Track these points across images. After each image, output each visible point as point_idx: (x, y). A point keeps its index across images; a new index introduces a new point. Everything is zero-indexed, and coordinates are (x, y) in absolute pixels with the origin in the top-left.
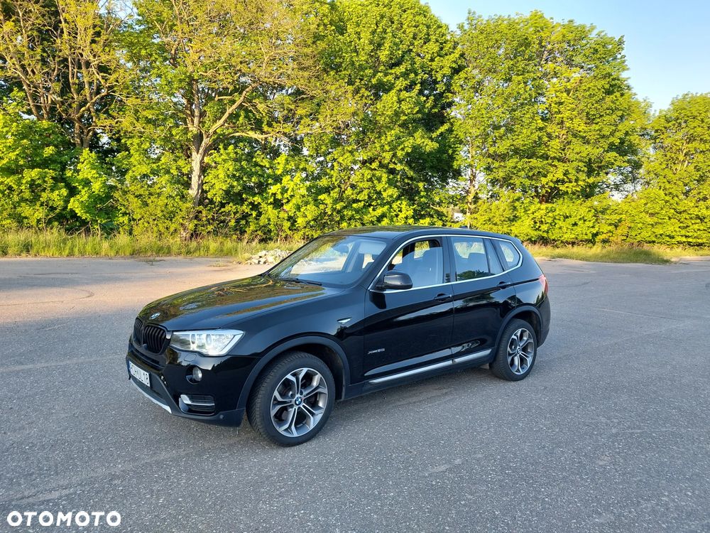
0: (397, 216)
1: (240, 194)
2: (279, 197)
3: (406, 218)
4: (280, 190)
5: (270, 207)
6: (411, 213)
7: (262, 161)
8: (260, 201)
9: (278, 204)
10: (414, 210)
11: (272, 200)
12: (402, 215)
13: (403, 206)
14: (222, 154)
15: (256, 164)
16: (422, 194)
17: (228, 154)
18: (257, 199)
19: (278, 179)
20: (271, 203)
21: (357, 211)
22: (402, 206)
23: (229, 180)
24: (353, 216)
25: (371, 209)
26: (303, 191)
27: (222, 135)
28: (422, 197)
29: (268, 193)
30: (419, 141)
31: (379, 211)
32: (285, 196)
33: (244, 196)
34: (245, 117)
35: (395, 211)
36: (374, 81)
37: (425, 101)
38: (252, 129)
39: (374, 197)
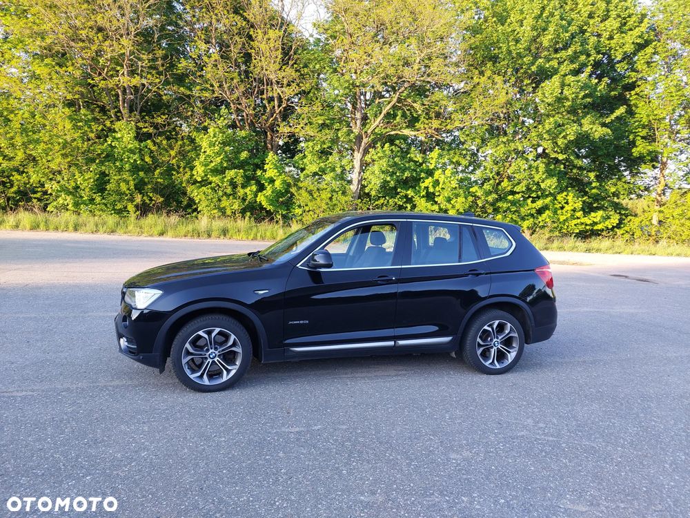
0: (562, 208)
1: (395, 188)
2: (431, 190)
3: (574, 210)
4: (431, 184)
5: (423, 200)
6: (579, 205)
7: (416, 157)
8: (413, 194)
9: (430, 197)
10: (584, 202)
11: (424, 193)
12: (568, 208)
13: (570, 198)
14: (379, 152)
15: (411, 160)
16: (594, 185)
17: (384, 152)
18: (410, 193)
19: (430, 173)
20: (423, 197)
21: (513, 203)
22: (568, 198)
23: (382, 176)
24: (508, 208)
25: (529, 201)
26: (454, 184)
27: (379, 134)
28: (594, 188)
29: (420, 187)
30: (586, 127)
31: (539, 203)
32: (437, 189)
33: (399, 190)
34: (402, 116)
35: (560, 203)
36: (534, 68)
37: (596, 84)
38: (407, 127)
39: (534, 189)
